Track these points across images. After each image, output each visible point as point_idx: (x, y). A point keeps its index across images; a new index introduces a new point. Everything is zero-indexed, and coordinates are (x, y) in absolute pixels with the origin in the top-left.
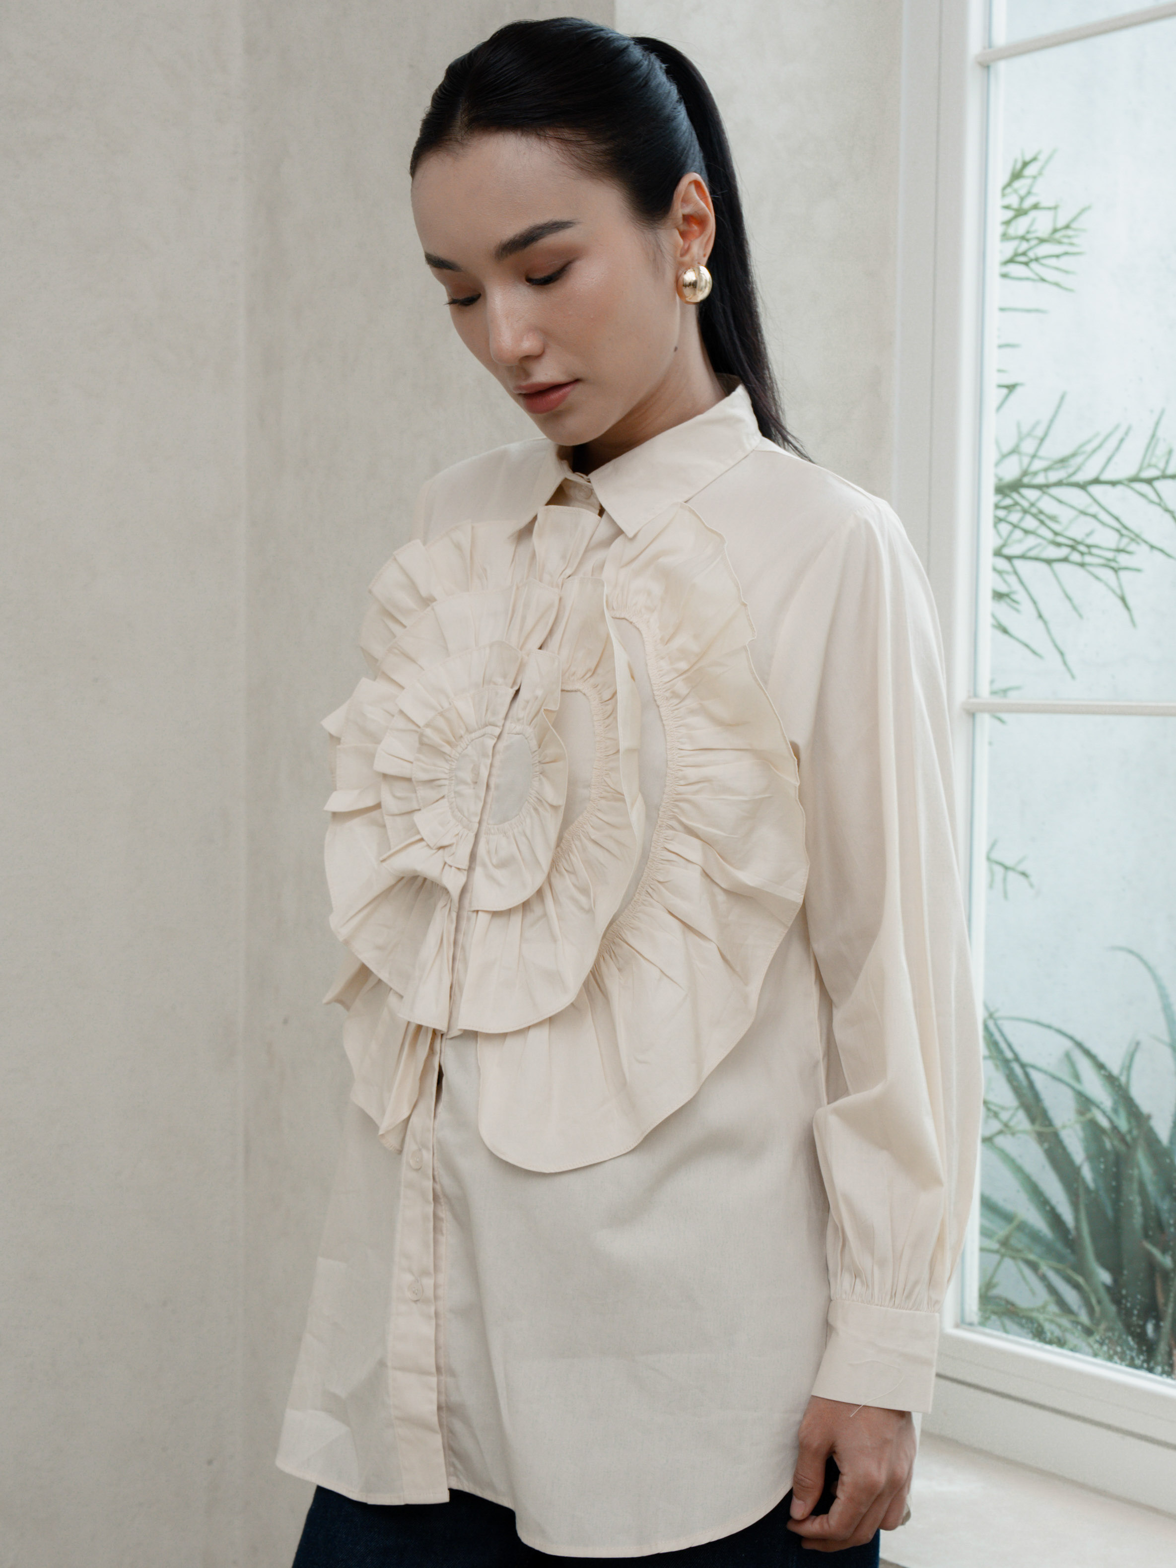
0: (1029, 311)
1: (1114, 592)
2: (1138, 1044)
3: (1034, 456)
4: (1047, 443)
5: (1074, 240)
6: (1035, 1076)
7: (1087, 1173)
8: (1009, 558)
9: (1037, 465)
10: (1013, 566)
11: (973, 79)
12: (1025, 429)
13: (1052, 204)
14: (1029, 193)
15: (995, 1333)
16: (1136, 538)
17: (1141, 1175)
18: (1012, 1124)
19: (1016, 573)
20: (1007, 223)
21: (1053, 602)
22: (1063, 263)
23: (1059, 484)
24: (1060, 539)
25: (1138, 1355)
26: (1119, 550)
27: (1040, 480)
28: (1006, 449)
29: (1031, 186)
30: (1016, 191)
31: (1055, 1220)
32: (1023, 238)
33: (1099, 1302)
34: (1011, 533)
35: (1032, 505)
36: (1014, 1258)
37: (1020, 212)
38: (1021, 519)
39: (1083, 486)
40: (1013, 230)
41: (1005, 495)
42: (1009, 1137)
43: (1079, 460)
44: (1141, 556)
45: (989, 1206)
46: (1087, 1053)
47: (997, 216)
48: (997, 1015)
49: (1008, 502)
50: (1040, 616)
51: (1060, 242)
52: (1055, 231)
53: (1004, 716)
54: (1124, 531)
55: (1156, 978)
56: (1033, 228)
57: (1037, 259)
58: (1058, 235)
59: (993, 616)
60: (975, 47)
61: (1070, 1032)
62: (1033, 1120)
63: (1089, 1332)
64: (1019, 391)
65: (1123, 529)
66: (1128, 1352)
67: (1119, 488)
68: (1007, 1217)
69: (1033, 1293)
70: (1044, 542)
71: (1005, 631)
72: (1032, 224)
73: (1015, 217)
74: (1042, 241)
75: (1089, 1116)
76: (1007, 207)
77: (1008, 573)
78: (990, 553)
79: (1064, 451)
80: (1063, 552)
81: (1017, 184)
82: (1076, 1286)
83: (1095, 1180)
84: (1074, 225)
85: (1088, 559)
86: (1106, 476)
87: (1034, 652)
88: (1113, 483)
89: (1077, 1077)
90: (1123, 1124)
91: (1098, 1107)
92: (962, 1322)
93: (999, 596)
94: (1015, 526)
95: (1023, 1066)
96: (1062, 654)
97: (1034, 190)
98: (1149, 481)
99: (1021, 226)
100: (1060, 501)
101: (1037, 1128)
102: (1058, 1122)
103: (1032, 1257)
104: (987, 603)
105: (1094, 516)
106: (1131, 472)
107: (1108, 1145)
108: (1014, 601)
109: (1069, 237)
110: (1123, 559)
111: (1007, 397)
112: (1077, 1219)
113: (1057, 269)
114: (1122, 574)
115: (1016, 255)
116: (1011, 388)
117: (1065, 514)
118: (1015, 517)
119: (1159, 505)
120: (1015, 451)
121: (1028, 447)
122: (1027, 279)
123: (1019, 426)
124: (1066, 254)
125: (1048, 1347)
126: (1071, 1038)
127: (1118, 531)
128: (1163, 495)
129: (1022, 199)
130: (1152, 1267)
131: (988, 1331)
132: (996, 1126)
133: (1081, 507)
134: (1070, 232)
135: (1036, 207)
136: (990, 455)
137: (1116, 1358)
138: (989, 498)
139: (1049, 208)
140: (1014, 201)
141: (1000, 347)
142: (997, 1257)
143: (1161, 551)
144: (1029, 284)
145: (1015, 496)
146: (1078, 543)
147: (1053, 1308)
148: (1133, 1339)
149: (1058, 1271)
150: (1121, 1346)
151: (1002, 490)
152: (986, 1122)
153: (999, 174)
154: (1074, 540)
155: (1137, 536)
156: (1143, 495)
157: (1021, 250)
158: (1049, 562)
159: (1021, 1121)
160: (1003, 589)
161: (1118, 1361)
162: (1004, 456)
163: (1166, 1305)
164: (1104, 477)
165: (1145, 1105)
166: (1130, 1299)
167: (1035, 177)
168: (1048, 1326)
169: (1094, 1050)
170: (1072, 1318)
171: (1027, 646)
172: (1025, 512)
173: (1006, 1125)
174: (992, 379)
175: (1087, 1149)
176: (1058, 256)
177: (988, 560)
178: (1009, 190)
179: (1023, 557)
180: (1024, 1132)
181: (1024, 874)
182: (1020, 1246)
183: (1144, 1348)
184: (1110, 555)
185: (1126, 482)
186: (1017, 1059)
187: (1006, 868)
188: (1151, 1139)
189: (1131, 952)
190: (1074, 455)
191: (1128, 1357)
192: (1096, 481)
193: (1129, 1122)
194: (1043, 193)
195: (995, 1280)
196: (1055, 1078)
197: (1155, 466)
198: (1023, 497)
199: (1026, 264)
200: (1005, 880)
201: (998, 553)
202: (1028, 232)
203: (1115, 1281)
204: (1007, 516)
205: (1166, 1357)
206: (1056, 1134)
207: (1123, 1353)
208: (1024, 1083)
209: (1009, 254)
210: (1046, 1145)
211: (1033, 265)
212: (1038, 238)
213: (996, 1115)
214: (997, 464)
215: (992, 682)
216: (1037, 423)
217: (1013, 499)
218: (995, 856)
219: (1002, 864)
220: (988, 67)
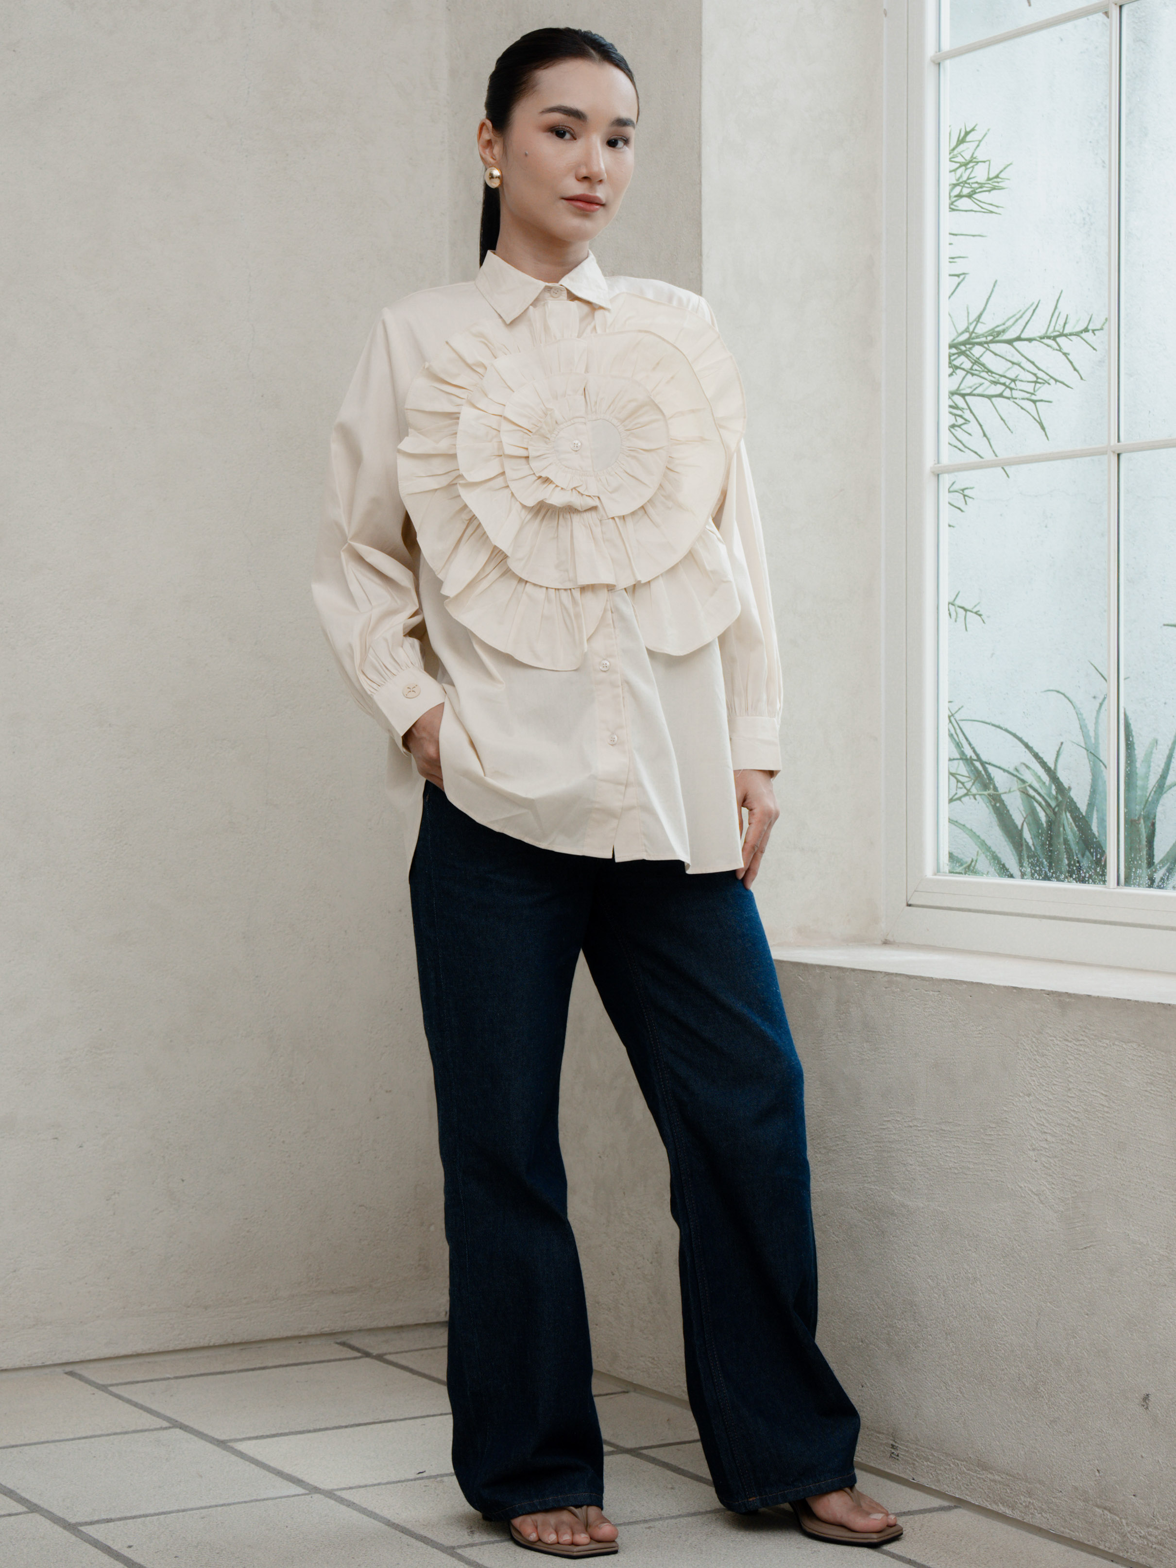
0: (971, 235)
1: (1035, 420)
2: (1063, 746)
3: (977, 322)
6: (990, 769)
8: (962, 396)
9: (979, 330)
10: (965, 402)
11: (930, 73)
13: (987, 160)
17: (1066, 835)
18: (972, 790)
19: (968, 407)
21: (993, 425)
23: (994, 341)
34: (964, 377)
37: (962, 164)
39: (1010, 342)
40: (958, 176)
43: (1007, 326)
45: (955, 821)
47: (947, 166)
50: (985, 435)
52: (989, 179)
55: (1074, 707)
56: (972, 176)
58: (991, 183)
60: (930, 51)
67: (1033, 342)
74: (980, 186)
75: (1027, 794)
76: (955, 161)
78: (949, 392)
79: (998, 321)
80: (999, 389)
81: (962, 147)
83: (1034, 841)
84: (1001, 176)
85: (1016, 394)
86: (1026, 335)
87: (977, 454)
88: (1030, 340)
92: (938, 871)
94: (967, 372)
95: (983, 764)
98: (1054, 338)
100: (993, 353)
105: (1019, 365)
106: (1042, 332)
109: (999, 184)
110: (1040, 394)
111: (958, 284)
114: (1040, 405)
119: (1060, 350)
128: (1062, 346)
133: (1010, 357)
134: (999, 181)
138: (945, 351)
139: (985, 163)
140: (960, 157)
143: (1063, 383)
151: (953, 345)
154: (1006, 378)
156: (1048, 346)
158: (989, 397)
164: (1023, 336)
165: (1068, 783)
167: (973, 142)
171: (974, 452)
173: (969, 791)
174: (947, 269)
177: (946, 399)
179: (973, 394)
181: (978, 614)
185: (1038, 339)
186: (979, 759)
187: (966, 610)
188: (1073, 808)
189: (1061, 693)
190: (1002, 324)
192: (1019, 339)
193: (1057, 797)
196: (1005, 770)
197: (1057, 328)
199: (969, 199)
200: (965, 618)
201: (956, 392)
202: (971, 180)
208: (983, 772)
212: (978, 184)
215: (951, 484)
216: (978, 303)
218: (957, 601)
219: (963, 608)
220: (939, 64)
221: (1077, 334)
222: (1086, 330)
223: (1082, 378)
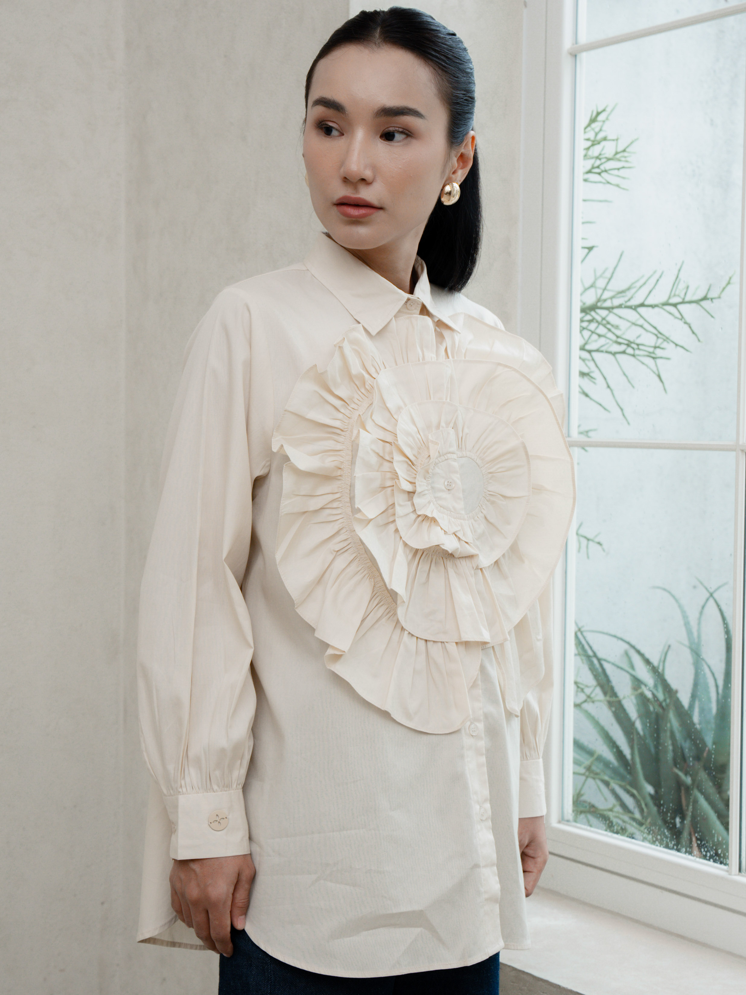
0: (601, 201)
1: (654, 372)
2: (669, 646)
3: (605, 289)
4: (613, 281)
5: (628, 159)
6: (606, 666)
7: (638, 725)
8: (590, 352)
9: (607, 295)
10: (591, 356)
11: (566, 64)
12: (598, 274)
13: (615, 138)
14: (601, 130)
15: (583, 826)
16: (667, 339)
17: (671, 726)
18: (592, 696)
19: (593, 360)
20: (588, 149)
21: (615, 377)
22: (622, 173)
23: (620, 306)
24: (620, 340)
25: (671, 841)
26: (655, 347)
27: (608, 304)
28: (587, 285)
29: (602, 127)
30: (593, 129)
31: (619, 754)
32: (597, 158)
33: (646, 805)
34: (590, 336)
35: (604, 319)
36: (594, 779)
37: (595, 143)
38: (597, 328)
39: (634, 308)
40: (590, 153)
41: (587, 313)
42: (591, 704)
43: (633, 291)
44: (670, 350)
45: (578, 745)
46: (638, 652)
47: (581, 145)
48: (582, 629)
49: (588, 317)
50: (608, 387)
51: (619, 160)
52: (617, 153)
53: (587, 448)
54: (659, 335)
55: (680, 606)
56: (603, 152)
57: (606, 171)
58: (618, 156)
59: (580, 387)
60: (567, 43)
61: (628, 639)
62: (605, 693)
63: (641, 824)
64: (595, 250)
65: (659, 334)
66: (664, 839)
67: (657, 309)
68: (590, 753)
69: (606, 799)
70: (611, 342)
71: (587, 395)
72: (603, 149)
73: (593, 145)
74: (608, 159)
75: (640, 691)
76: (588, 140)
77: (589, 360)
78: (578, 348)
79: (624, 287)
80: (622, 348)
81: (594, 125)
82: (633, 795)
83: (643, 730)
84: (628, 150)
85: (637, 352)
86: (648, 302)
87: (605, 409)
88: (653, 306)
89: (632, 667)
90: (661, 696)
91: (646, 685)
92: (562, 820)
93: (583, 374)
94: (593, 332)
95: (599, 660)
96: (622, 410)
97: (604, 128)
98: (675, 305)
99: (596, 151)
100: (620, 317)
101: (608, 698)
102: (621, 695)
103: (606, 778)
104: (576, 379)
105: (641, 326)
106: (664, 299)
107: (651, 708)
108: (592, 378)
109: (625, 157)
110: (659, 352)
111: (588, 253)
112: (632, 754)
113: (618, 176)
114: (659, 361)
115: (593, 168)
116: (590, 249)
117: (623, 325)
118: (593, 326)
119: (681, 319)
120: (592, 286)
121: (601, 283)
122: (600, 182)
123: (595, 271)
124: (623, 167)
125: (615, 835)
126: (628, 643)
127: (656, 335)
128: (683, 313)
129: (596, 134)
130: (679, 784)
131: (578, 825)
132: (582, 697)
133: (634, 321)
134: (625, 154)
135: (605, 139)
136: (577, 288)
137: (657, 843)
138: (577, 315)
139: (613, 140)
140: (591, 135)
141: (583, 223)
142: (583, 778)
143: (682, 347)
144: (600, 185)
145: (593, 313)
146: (631, 343)
147: (618, 809)
148: (668, 831)
149: (621, 786)
150: (660, 835)
151: (585, 310)
152: (576, 695)
153: (583, 120)
154: (629, 341)
155: (667, 338)
156: (670, 313)
157: (596, 165)
158: (614, 354)
159: (598, 694)
160: (586, 370)
161: (659, 845)
162: (586, 289)
163: (688, 806)
164: (646, 303)
165: (674, 685)
166: (665, 806)
167: (604, 122)
168: (615, 820)
169: (643, 651)
170: (630, 815)
171: (600, 405)
172: (599, 323)
173: (589, 697)
174: (578, 244)
175: (638, 711)
176: (618, 169)
177: (576, 353)
178: (589, 129)
179: (597, 351)
180: (600, 701)
181: (599, 543)
182: (598, 771)
183: (675, 837)
184: (651, 350)
185: (660, 306)
186: (595, 655)
187: (588, 540)
188: (678, 705)
189: (665, 590)
190: (629, 289)
191: (665, 842)
192: (642, 305)
193: (664, 695)
194: (609, 130)
195: (582, 792)
196: (618, 667)
197: (679, 296)
198: (597, 314)
199: (599, 174)
200: (587, 547)
201: (582, 348)
202: (600, 154)
203: (656, 792)
204: (588, 326)
205: (688, 842)
206: (619, 702)
207: (662, 839)
208: (600, 670)
209: (588, 167)
210: (613, 709)
211: (603, 174)
212: (606, 158)
213: (582, 690)
214: (581, 294)
215: (579, 426)
216: (606, 269)
217: (591, 316)
218: (581, 532)
219: (585, 537)
220: (576, 56)
221: (697, 302)
222: (705, 298)
223: (699, 340)
